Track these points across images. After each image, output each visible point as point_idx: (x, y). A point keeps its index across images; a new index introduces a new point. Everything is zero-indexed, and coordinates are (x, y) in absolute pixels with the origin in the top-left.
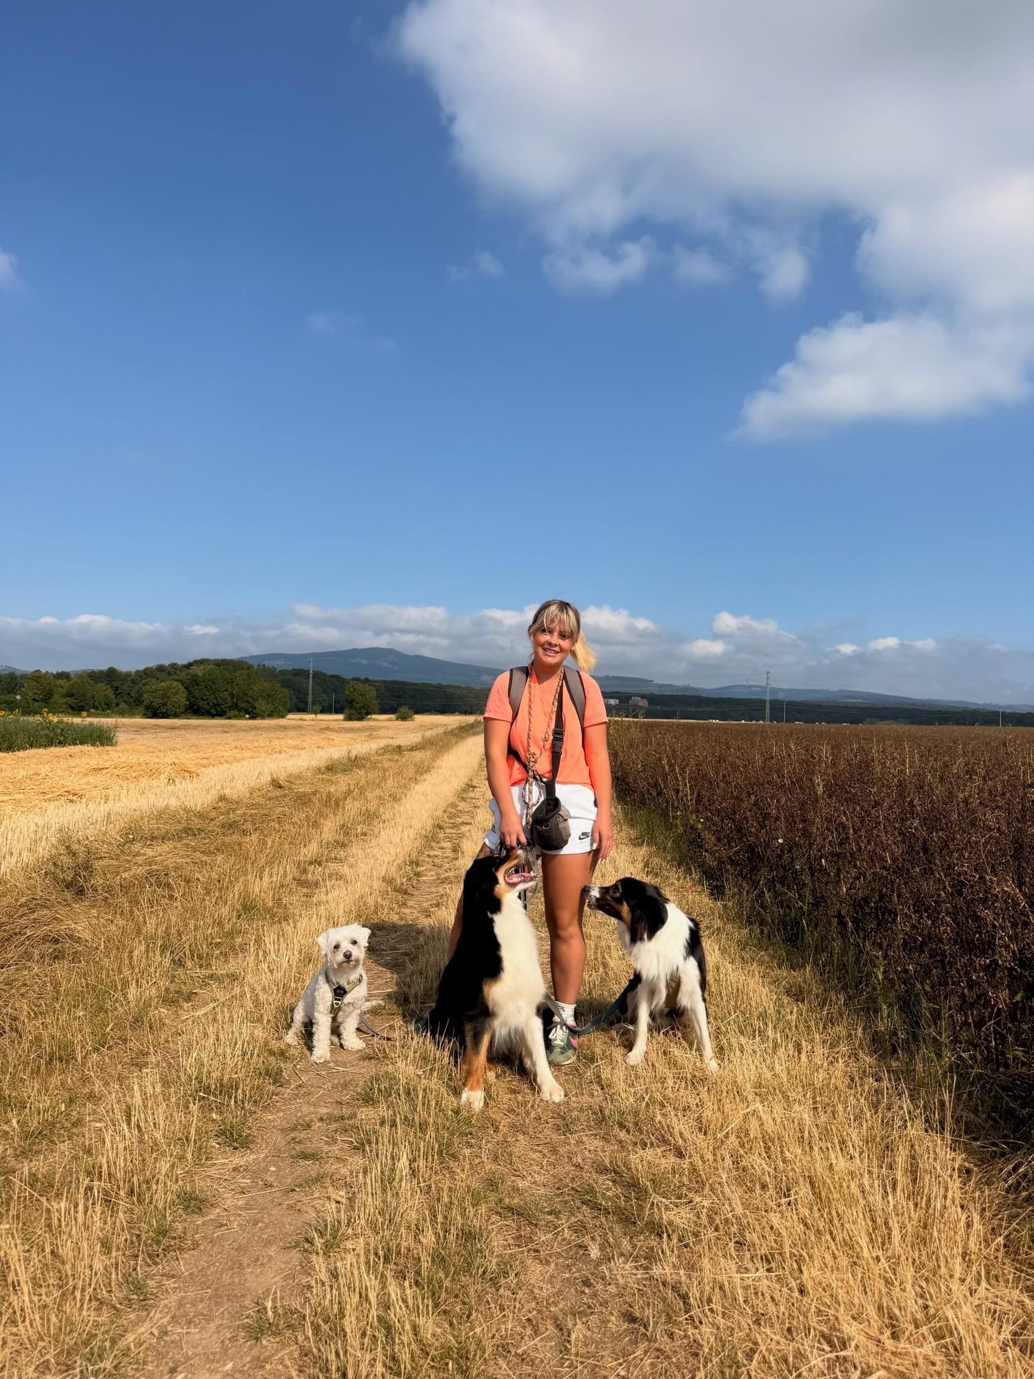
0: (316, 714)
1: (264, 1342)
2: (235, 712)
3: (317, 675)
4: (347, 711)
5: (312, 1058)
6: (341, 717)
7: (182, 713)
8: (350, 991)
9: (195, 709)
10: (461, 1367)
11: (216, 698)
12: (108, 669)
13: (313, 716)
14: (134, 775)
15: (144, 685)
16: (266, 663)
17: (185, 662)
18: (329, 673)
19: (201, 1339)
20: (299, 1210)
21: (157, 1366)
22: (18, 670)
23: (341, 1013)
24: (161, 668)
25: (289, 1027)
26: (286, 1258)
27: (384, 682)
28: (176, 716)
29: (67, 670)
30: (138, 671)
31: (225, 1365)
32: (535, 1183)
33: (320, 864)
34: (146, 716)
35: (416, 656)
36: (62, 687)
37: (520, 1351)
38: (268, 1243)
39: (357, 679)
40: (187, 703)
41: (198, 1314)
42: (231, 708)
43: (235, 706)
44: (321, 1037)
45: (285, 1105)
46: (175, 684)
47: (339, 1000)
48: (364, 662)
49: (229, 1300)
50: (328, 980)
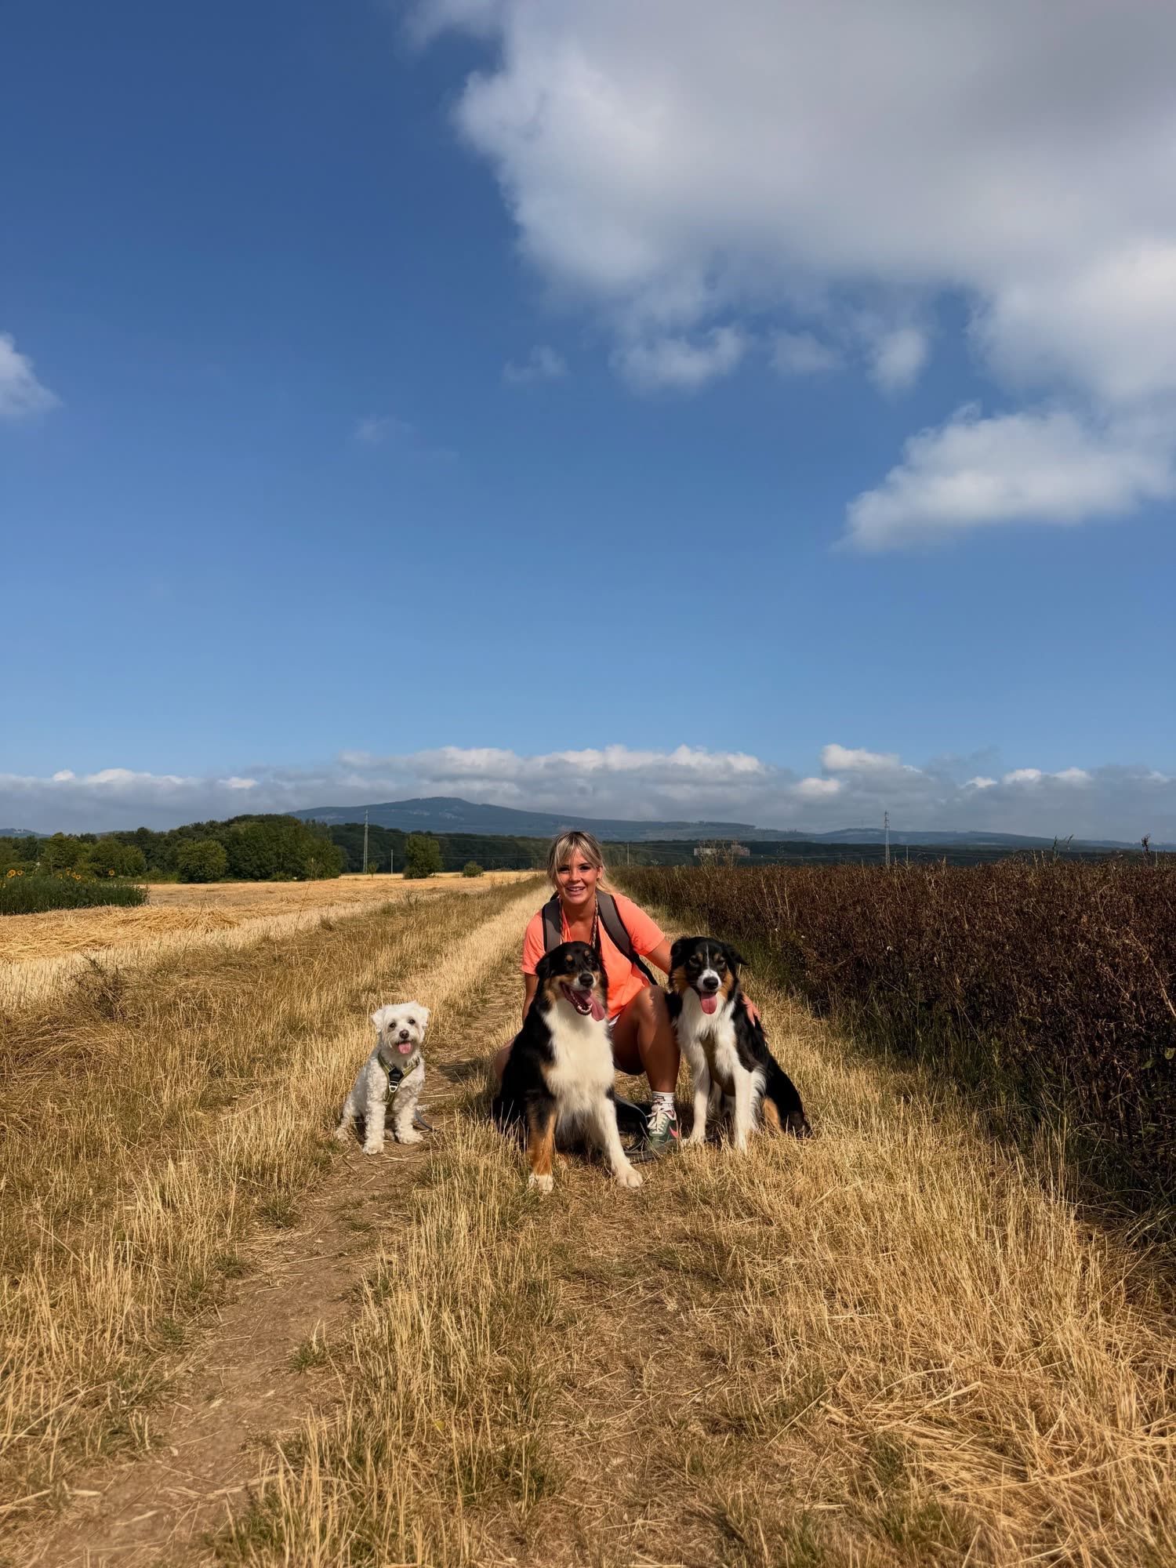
0: (372, 873)
1: (309, 1372)
2: (282, 874)
3: (374, 830)
4: (407, 868)
5: (364, 1150)
6: (401, 876)
7: (222, 876)
8: (408, 1074)
9: (237, 872)
10: (522, 1392)
11: (260, 859)
12: (139, 830)
13: (369, 876)
14: (168, 926)
15: (179, 846)
16: (316, 818)
17: (225, 820)
18: (386, 827)
19: (240, 1374)
20: (348, 1271)
21: (193, 1395)
22: (38, 835)
23: (397, 1101)
24: (198, 827)
25: (339, 1123)
26: (334, 1308)
27: (448, 835)
28: (215, 880)
29: (92, 832)
30: (172, 831)
31: (266, 1392)
32: (608, 1253)
33: (374, 991)
34: (181, 881)
35: (484, 806)
36: (87, 851)
37: (587, 1386)
38: (314, 1297)
39: (419, 833)
40: (228, 864)
41: (237, 1355)
42: (277, 869)
43: (281, 867)
44: (375, 1127)
45: (333, 1190)
46: (214, 843)
47: (395, 1085)
48: (426, 814)
49: (270, 1343)
50: (382, 1063)
